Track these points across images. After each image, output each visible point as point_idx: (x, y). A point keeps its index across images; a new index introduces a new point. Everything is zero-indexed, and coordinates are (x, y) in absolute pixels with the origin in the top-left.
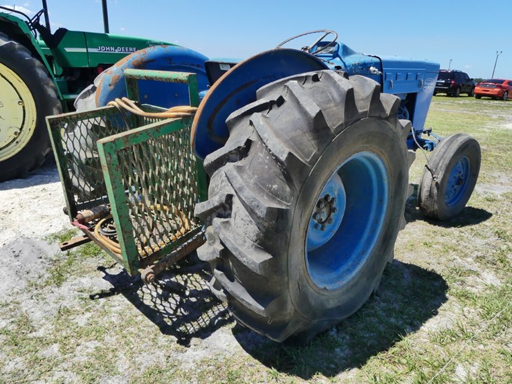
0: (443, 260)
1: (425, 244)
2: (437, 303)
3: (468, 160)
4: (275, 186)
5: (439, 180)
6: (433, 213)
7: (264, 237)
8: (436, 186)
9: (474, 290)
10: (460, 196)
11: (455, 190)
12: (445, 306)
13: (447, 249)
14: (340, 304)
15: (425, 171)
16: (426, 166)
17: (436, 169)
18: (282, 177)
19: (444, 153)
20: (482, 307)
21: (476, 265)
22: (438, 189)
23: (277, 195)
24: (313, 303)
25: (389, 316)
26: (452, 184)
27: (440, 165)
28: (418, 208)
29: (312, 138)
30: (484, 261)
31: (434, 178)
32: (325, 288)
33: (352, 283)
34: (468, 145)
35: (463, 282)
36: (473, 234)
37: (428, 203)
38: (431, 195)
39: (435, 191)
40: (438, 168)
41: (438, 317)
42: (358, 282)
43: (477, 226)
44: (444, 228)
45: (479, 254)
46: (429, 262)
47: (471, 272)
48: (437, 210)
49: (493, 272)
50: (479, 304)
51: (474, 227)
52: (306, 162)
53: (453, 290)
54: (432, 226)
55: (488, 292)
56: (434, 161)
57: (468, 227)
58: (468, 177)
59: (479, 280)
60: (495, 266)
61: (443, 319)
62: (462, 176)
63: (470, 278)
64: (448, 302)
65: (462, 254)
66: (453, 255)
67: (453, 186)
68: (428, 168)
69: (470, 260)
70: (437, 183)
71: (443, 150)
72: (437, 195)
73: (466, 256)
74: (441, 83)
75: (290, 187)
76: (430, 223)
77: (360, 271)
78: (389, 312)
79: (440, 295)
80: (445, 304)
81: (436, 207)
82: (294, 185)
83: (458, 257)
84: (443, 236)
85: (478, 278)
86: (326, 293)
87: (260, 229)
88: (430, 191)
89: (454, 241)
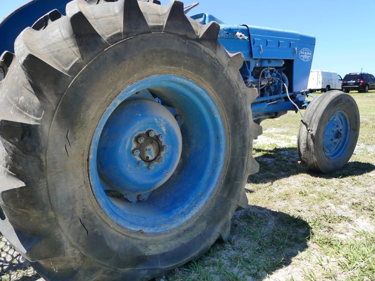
0: (316, 207)
1: (301, 193)
2: (294, 252)
3: (346, 115)
4: (22, 98)
5: (314, 133)
6: (313, 165)
7: (13, 160)
8: (312, 138)
9: (342, 237)
10: (342, 150)
11: (335, 143)
12: (301, 255)
13: (322, 197)
14: (167, 250)
15: (301, 126)
16: (302, 121)
17: (310, 122)
18: (29, 87)
19: (317, 107)
20: (346, 256)
21: (351, 212)
22: (314, 141)
23: (24, 109)
24: (116, 247)
25: (233, 265)
26: (331, 137)
27: (314, 118)
28: (299, 162)
29: (73, 44)
30: (360, 207)
31: (308, 131)
32: (140, 231)
33: (185, 227)
34: (341, 99)
35: (330, 229)
36: (354, 183)
37: (307, 156)
38: (308, 148)
39: (311, 143)
40: (312, 121)
41: (290, 267)
42: (194, 226)
43: (360, 177)
44: (325, 180)
45: (355, 201)
46: (300, 209)
47: (342, 218)
48: (316, 162)
49: (368, 219)
50: (343, 253)
51: (356, 178)
52: (63, 70)
53: (316, 237)
54: (314, 178)
55: (358, 239)
56: (309, 115)
57: (349, 178)
58: (349, 131)
59: (350, 226)
60: (372, 212)
61: (295, 269)
62: (341, 130)
63: (341, 225)
64: (308, 250)
65: (338, 202)
66: (328, 202)
67: (332, 140)
68: (303, 122)
69: (344, 207)
70: (312, 135)
71: (316, 105)
72: (314, 147)
73: (341, 203)
74: (353, 83)
75: (39, 98)
76: (312, 175)
77: (196, 215)
78: (234, 261)
79: (301, 242)
80: (303, 253)
81: (315, 159)
82: (45, 97)
83: (332, 205)
84: (322, 186)
85: (350, 225)
86: (142, 237)
87: (7, 151)
88: (307, 144)
89: (332, 190)
